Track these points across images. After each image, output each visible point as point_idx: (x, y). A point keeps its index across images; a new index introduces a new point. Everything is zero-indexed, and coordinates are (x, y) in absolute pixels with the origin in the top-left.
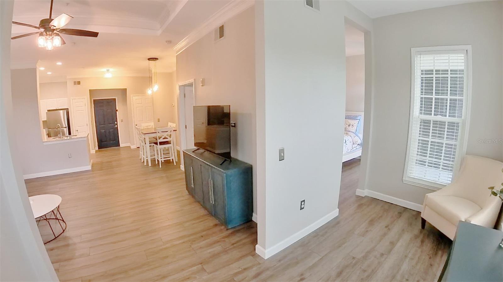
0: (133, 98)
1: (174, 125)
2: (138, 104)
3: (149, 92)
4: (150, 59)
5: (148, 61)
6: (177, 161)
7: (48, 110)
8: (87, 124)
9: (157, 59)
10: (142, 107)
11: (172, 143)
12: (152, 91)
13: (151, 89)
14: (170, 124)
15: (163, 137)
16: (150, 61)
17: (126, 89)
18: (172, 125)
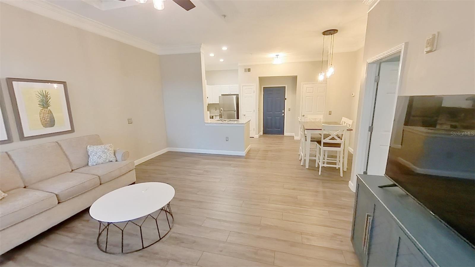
0: (303, 87)
1: (350, 122)
2: (308, 93)
3: (321, 77)
4: (325, 33)
5: (323, 35)
6: (345, 170)
7: (222, 95)
8: (254, 110)
9: (337, 30)
10: (313, 96)
11: (342, 146)
12: (325, 75)
13: (324, 74)
14: (344, 119)
15: (330, 137)
16: (325, 36)
17: (297, 76)
18: (347, 122)
